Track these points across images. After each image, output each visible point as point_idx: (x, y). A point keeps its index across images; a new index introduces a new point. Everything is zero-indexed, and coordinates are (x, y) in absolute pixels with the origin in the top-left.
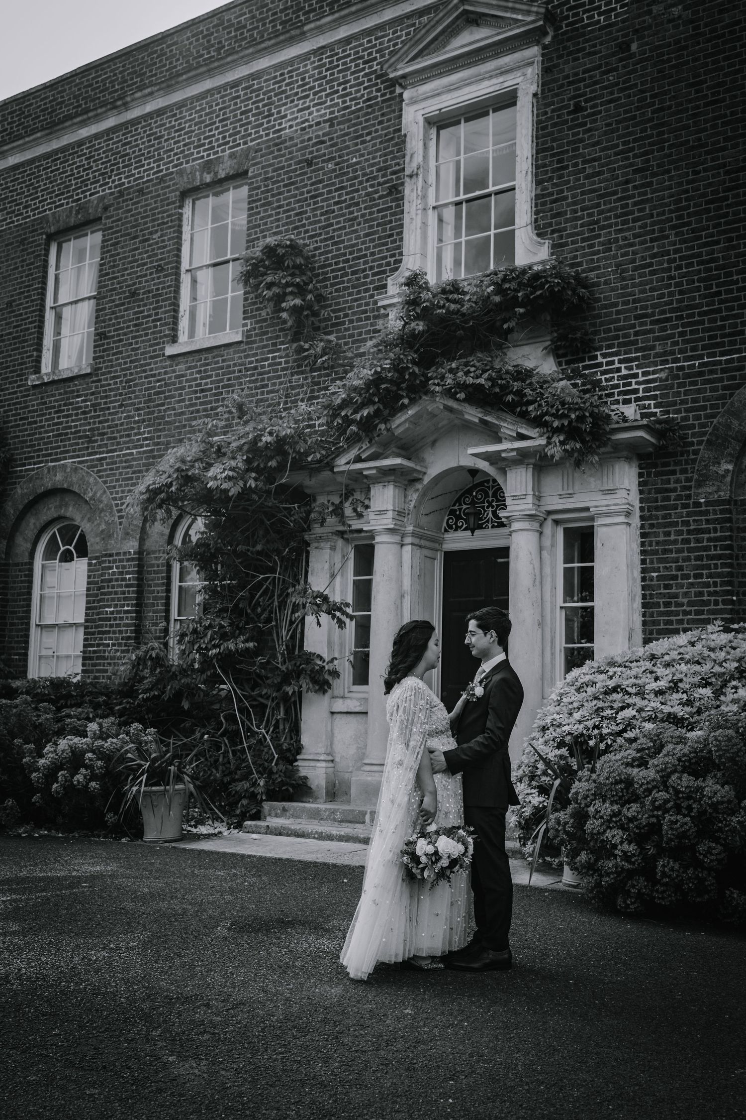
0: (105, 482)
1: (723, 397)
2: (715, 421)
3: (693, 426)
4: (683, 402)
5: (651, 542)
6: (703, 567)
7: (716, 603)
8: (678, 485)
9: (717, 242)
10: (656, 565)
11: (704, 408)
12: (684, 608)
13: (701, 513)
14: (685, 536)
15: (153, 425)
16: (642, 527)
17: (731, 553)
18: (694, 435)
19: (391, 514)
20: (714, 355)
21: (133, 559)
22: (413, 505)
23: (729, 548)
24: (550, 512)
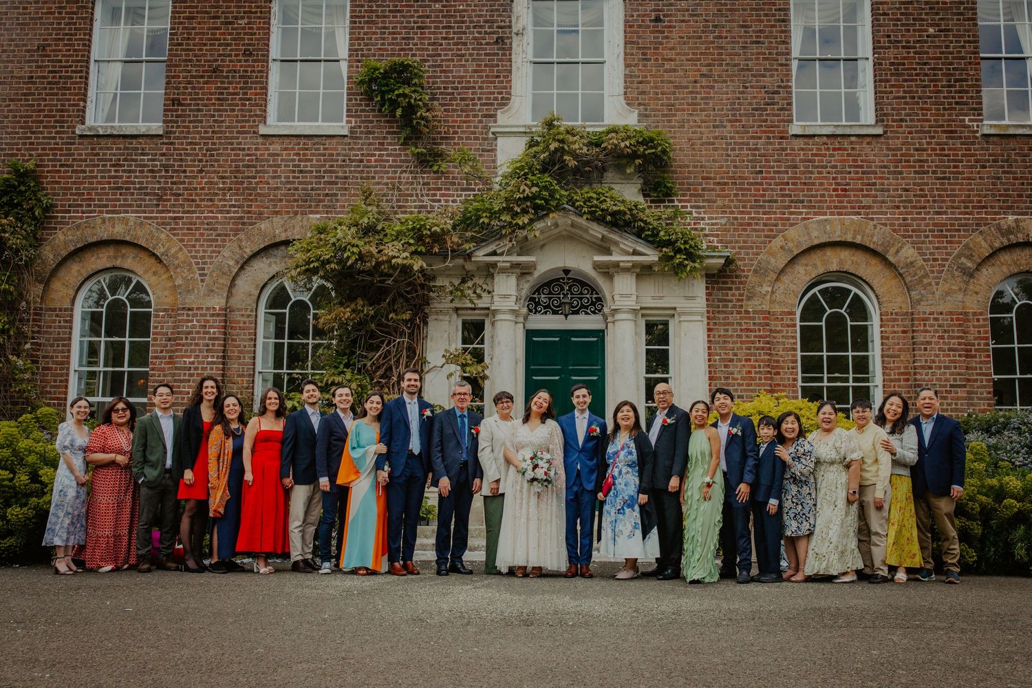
0: (181, 241)
1: (764, 242)
2: (759, 257)
3: (744, 259)
4: (737, 242)
5: (715, 335)
6: (751, 354)
7: (760, 379)
8: (734, 298)
9: (760, 138)
10: (718, 351)
11: (752, 248)
12: (738, 381)
13: (749, 318)
14: (739, 333)
15: (243, 194)
16: (708, 324)
17: (769, 348)
18: (745, 265)
19: (514, 298)
20: (758, 213)
21: (218, 315)
22: (524, 293)
23: (768, 343)
24: (642, 308)
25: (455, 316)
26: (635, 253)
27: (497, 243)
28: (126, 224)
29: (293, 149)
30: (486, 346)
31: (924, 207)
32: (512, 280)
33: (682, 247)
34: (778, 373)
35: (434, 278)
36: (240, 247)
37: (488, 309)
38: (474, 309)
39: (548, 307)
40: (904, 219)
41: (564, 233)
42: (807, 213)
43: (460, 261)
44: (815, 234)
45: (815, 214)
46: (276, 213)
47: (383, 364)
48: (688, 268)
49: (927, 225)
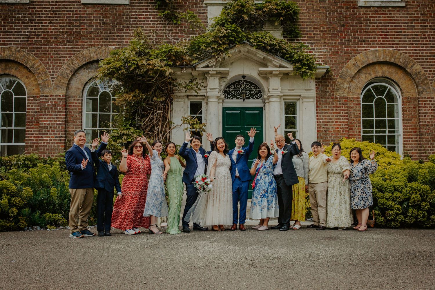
0: (41, 60)
1: (345, 62)
2: (343, 69)
3: (335, 70)
4: (331, 61)
5: (320, 109)
6: (338, 119)
7: (343, 131)
8: (330, 90)
9: (343, 8)
10: (322, 117)
11: (339, 64)
12: (332, 133)
13: (338, 101)
14: (332, 108)
15: (73, 35)
16: (317, 103)
17: (347, 115)
18: (335, 73)
19: (218, 90)
20: (342, 46)
21: (62, 99)
22: (223, 88)
23: (347, 113)
24: (284, 95)
25: (187, 99)
26: (281, 66)
27: (209, 61)
28: (11, 51)
29: (99, 11)
30: (203, 115)
31: (426, 44)
32: (217, 81)
33: (306, 63)
34: (351, 129)
35: (176, 79)
36: (72, 63)
37: (204, 96)
38: (197, 96)
39: (234, 95)
40: (416, 50)
41: (243, 56)
42: (367, 47)
43: (189, 71)
44: (371, 57)
45: (371, 47)
46: (92, 45)
47: (150, 125)
48: (309, 74)
49: (427, 53)
